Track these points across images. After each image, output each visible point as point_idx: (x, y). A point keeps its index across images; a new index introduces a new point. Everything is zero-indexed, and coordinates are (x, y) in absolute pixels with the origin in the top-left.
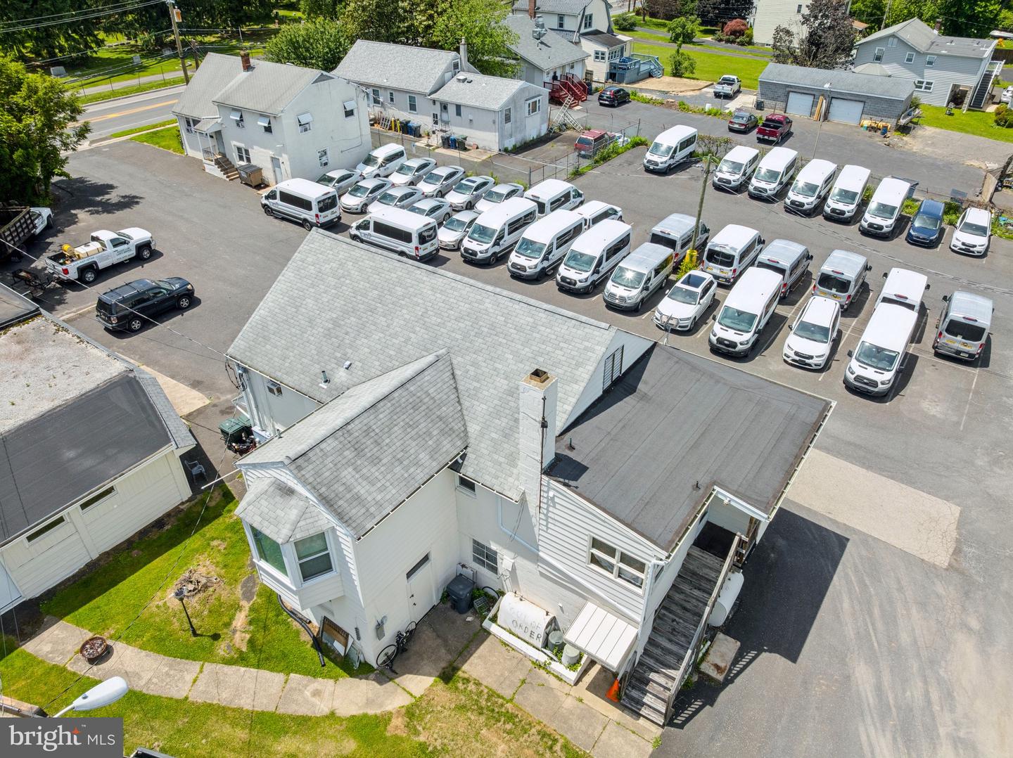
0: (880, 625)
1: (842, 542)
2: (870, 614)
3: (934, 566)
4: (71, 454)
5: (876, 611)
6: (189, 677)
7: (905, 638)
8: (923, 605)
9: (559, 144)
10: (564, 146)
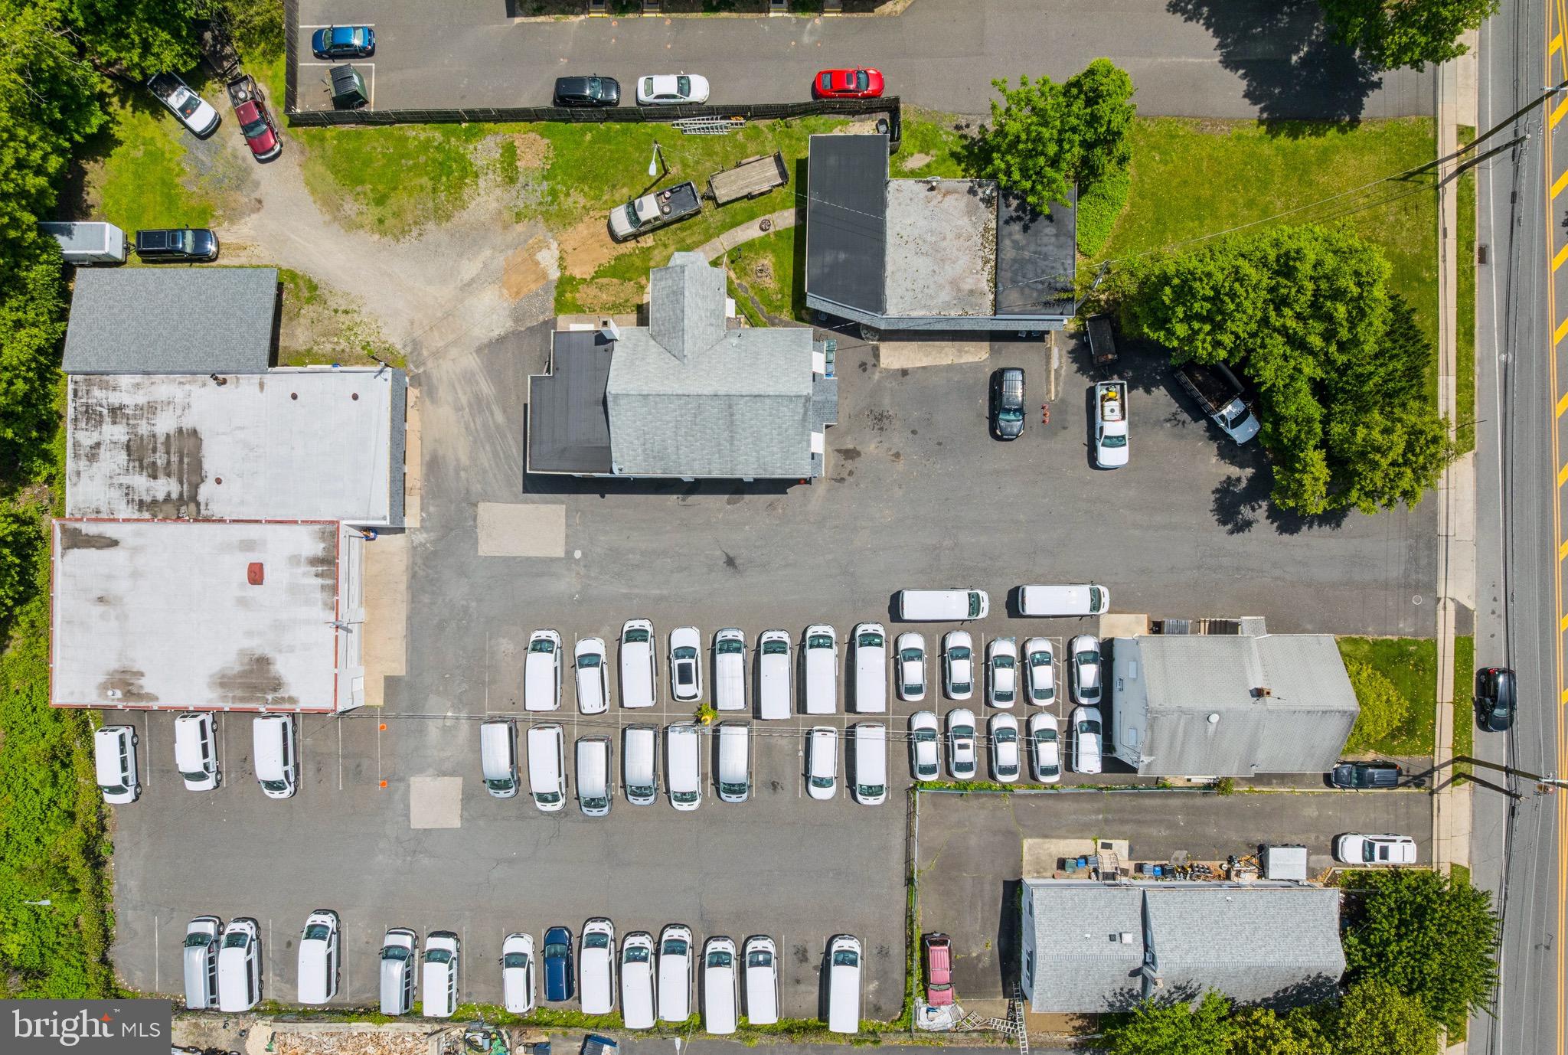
0: (499, 448)
1: (526, 490)
2: (504, 453)
3: (484, 501)
5: (502, 455)
6: (725, 244)
7: (488, 448)
8: (485, 472)
9: (986, 959)
10: (979, 958)
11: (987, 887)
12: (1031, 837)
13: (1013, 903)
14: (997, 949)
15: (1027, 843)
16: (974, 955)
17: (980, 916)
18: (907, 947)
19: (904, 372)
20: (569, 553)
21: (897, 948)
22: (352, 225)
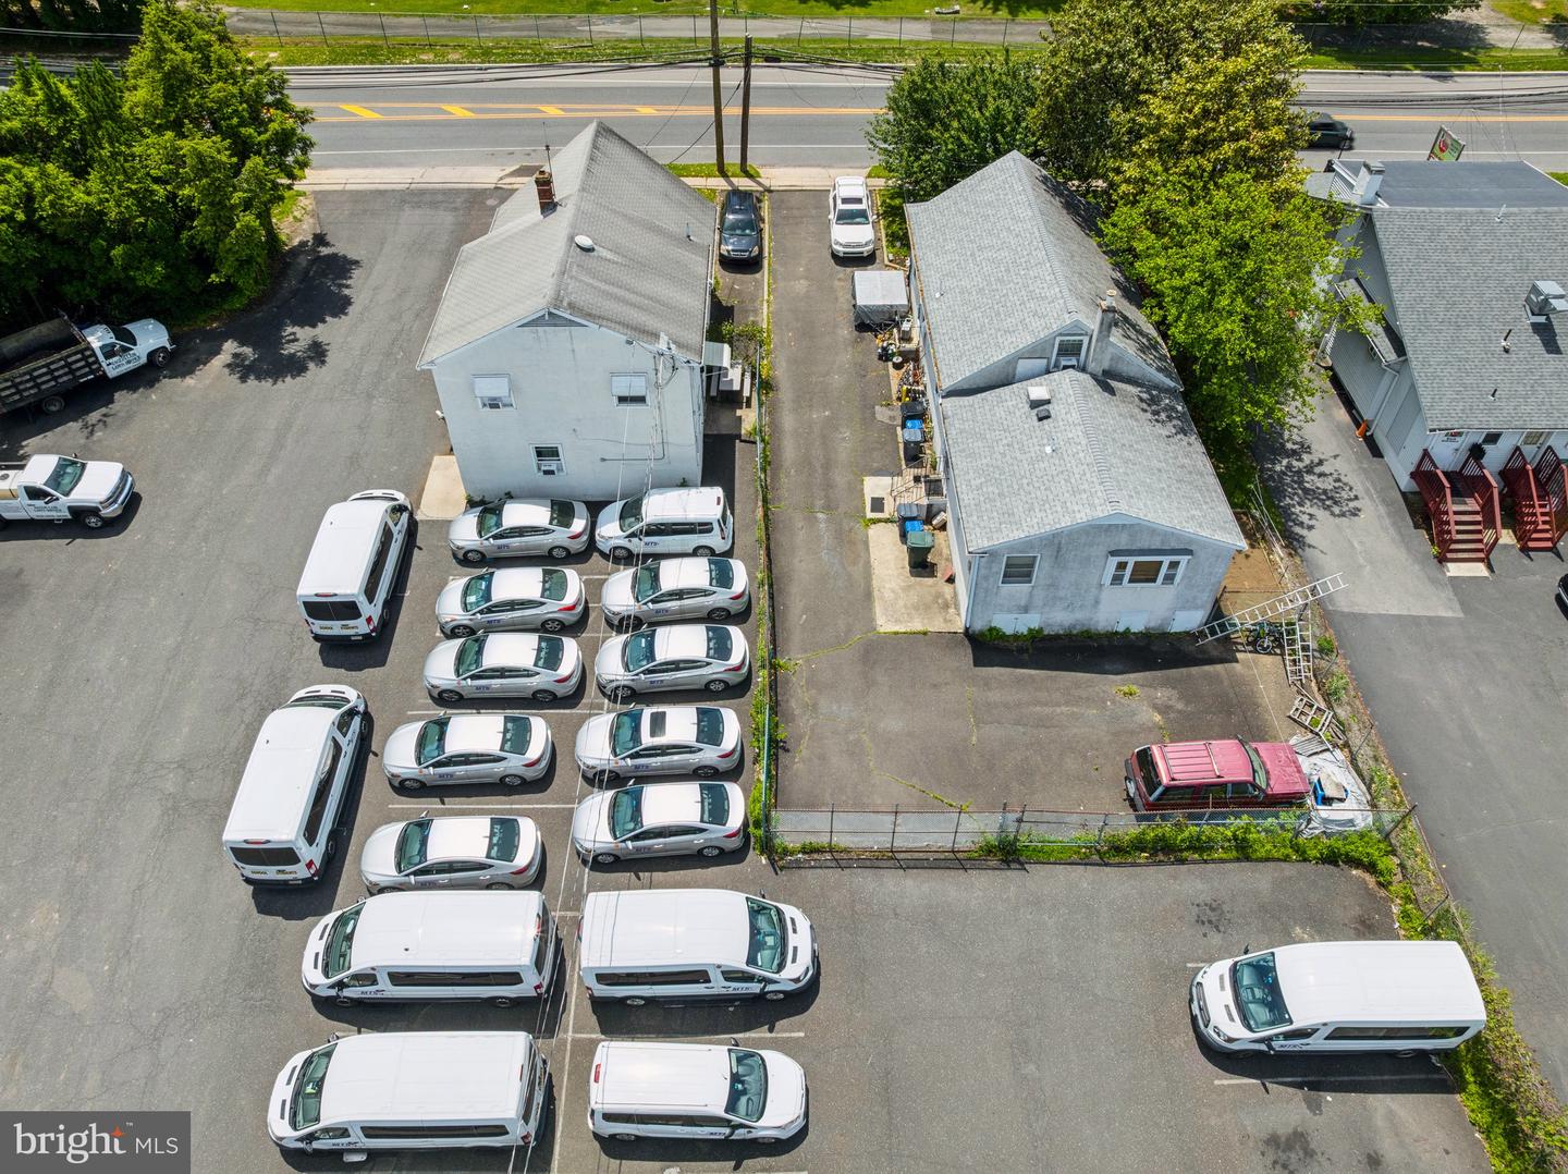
9: (1161, 694)
10: (1164, 710)
11: (994, 696)
12: (873, 620)
13: (1021, 650)
14: (1132, 676)
15: (885, 624)
16: (1158, 718)
17: (1064, 709)
18: (1182, 861)
21: (1189, 883)
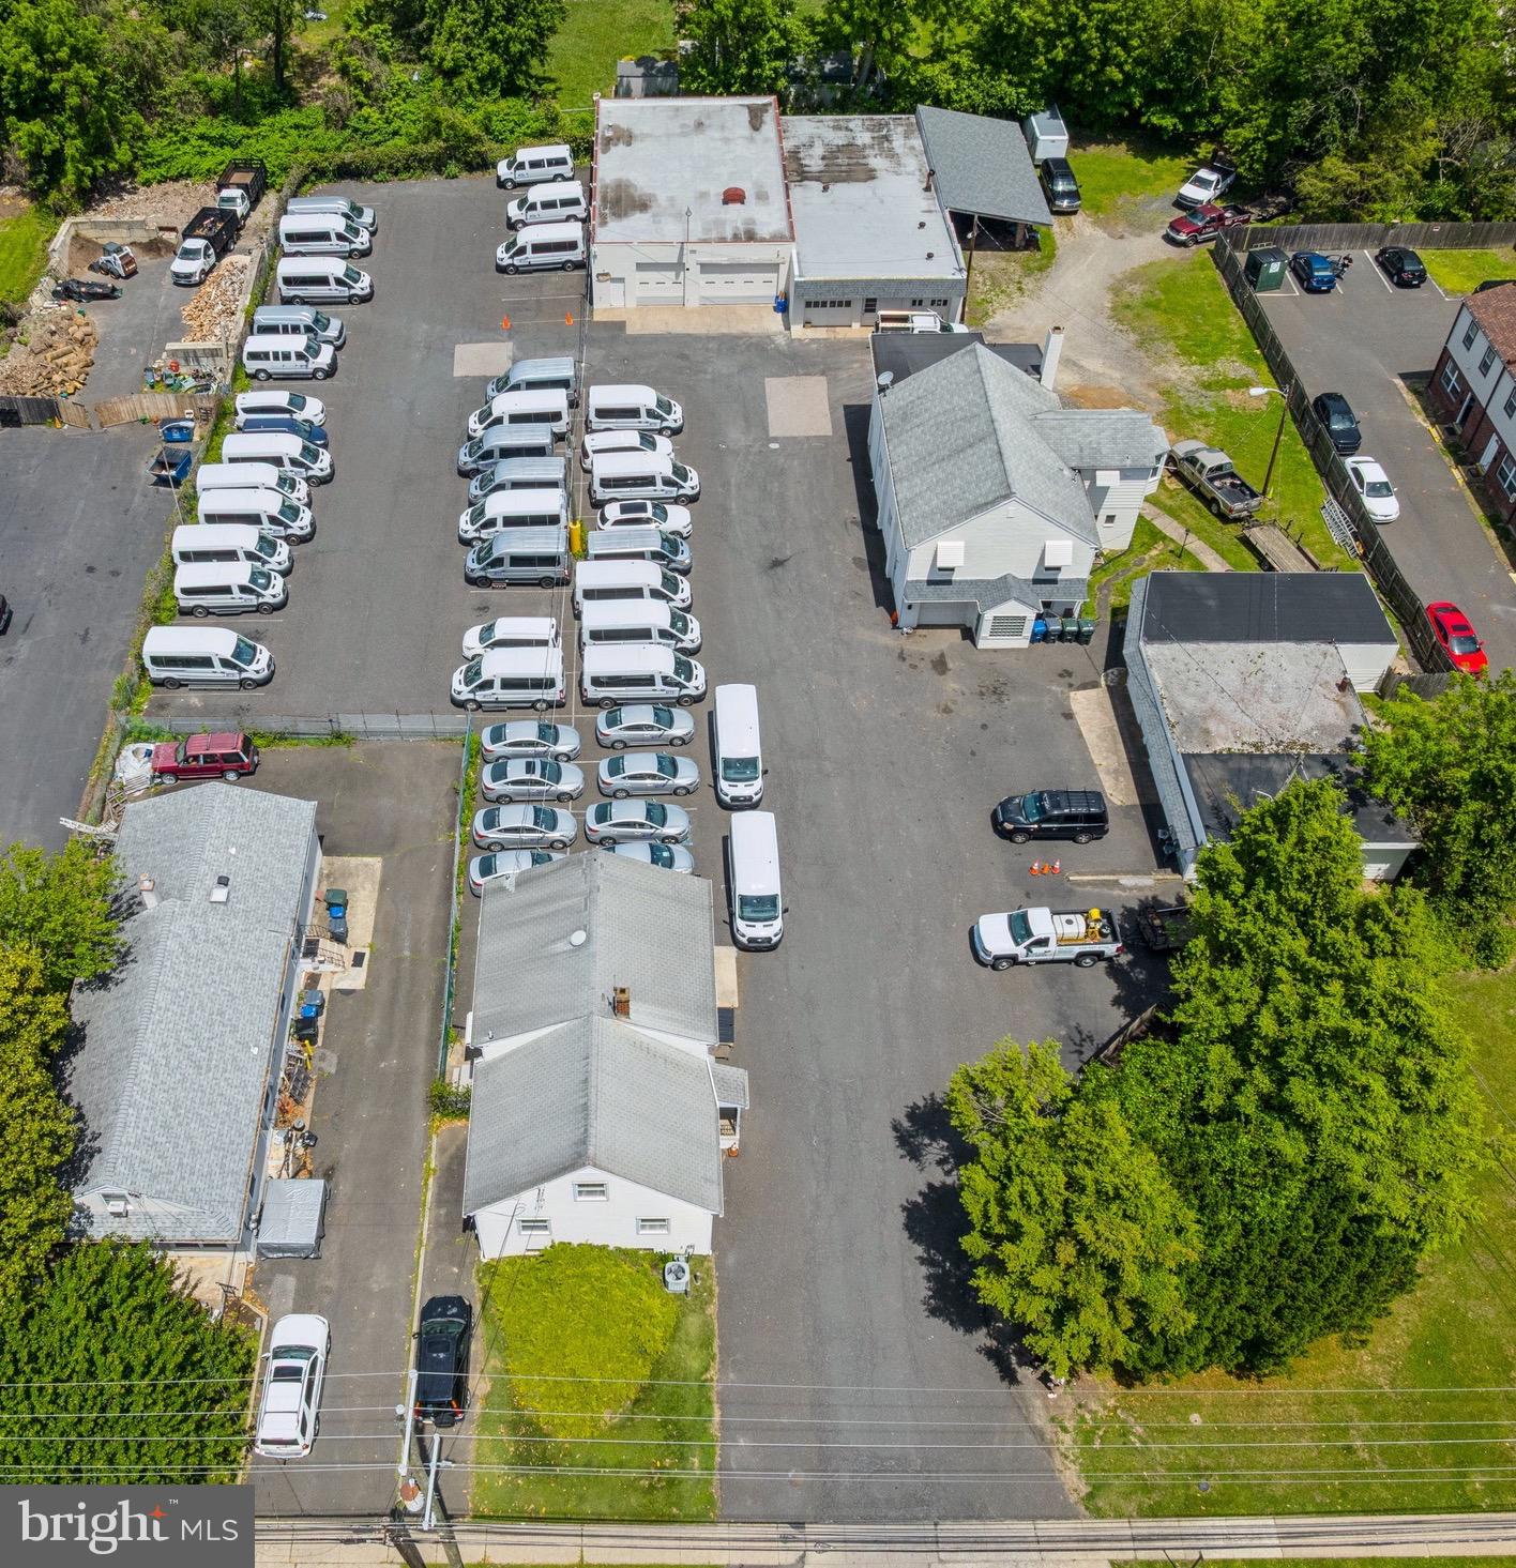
3: (829, 380)
4: (1211, 603)
12: (384, 867)
15: (376, 863)
19: (1069, 716)
20: (775, 440)
22: (1116, 290)
